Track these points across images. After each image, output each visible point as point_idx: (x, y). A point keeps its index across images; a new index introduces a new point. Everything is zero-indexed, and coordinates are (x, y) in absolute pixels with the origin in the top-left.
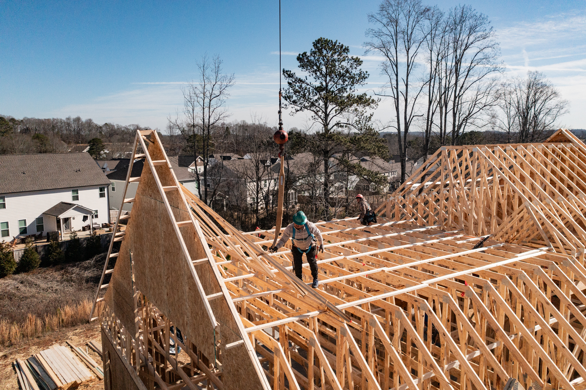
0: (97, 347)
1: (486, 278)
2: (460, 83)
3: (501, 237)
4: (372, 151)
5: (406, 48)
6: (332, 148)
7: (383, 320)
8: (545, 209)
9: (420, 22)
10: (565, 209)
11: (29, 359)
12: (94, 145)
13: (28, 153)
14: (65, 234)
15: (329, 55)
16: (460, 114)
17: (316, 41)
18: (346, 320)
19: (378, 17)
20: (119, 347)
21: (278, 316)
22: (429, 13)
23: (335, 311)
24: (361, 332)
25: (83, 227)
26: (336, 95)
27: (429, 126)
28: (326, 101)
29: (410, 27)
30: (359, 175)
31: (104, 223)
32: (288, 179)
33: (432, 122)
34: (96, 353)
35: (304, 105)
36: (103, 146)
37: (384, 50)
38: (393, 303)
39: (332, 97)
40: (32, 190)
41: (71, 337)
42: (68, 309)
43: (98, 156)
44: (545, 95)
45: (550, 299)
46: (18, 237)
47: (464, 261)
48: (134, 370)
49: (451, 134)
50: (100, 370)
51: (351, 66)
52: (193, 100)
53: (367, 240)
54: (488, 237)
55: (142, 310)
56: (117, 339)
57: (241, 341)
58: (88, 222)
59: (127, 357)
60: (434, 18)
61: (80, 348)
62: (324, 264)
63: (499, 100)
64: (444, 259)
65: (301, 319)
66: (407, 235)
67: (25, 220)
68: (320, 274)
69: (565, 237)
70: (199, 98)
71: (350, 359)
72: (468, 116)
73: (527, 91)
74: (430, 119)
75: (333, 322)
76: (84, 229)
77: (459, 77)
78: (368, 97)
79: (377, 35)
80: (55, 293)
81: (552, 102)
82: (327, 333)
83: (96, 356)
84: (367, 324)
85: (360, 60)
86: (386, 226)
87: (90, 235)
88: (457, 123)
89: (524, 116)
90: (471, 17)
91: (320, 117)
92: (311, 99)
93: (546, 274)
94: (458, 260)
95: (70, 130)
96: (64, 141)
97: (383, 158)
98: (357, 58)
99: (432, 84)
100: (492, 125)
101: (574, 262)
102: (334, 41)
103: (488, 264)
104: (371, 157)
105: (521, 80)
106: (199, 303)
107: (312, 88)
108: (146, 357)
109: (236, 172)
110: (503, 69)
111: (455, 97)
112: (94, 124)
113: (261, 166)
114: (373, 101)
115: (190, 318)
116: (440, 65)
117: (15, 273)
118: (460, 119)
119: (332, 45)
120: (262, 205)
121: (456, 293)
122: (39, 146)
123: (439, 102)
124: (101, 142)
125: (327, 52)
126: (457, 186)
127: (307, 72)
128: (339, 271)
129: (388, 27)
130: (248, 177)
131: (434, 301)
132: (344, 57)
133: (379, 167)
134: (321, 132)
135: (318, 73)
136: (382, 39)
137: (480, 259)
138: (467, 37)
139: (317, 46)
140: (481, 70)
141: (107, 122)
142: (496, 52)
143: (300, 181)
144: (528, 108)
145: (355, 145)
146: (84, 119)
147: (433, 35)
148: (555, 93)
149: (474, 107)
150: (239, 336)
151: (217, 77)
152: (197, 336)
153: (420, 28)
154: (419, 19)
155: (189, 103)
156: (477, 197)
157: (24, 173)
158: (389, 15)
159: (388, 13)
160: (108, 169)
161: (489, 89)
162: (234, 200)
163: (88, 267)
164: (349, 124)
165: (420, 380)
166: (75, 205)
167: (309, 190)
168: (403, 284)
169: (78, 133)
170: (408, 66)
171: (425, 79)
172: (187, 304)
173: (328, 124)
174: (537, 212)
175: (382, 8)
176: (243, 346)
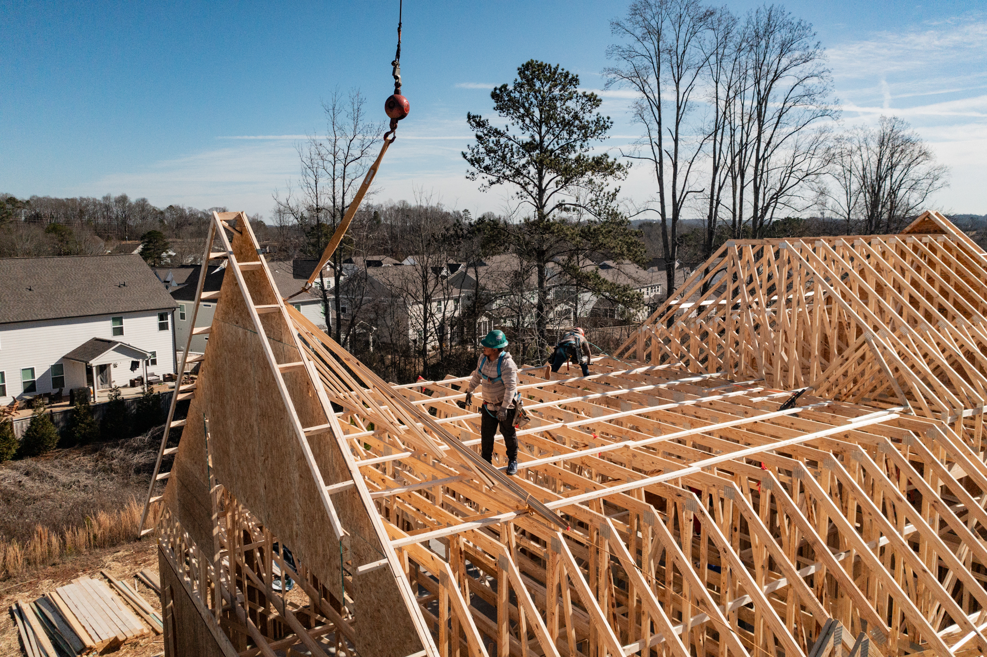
0: (152, 580)
1: (799, 457)
2: (765, 137)
3: (828, 391)
4: (617, 251)
5: (674, 77)
6: (551, 246)
7: (624, 528)
8: (899, 344)
9: (698, 34)
10: (932, 345)
11: (38, 600)
12: (150, 242)
13: (38, 256)
14: (101, 392)
15: (546, 89)
16: (765, 188)
17: (523, 65)
18: (561, 526)
19: (628, 25)
20: (187, 579)
21: (448, 520)
22: (714, 18)
23: (542, 511)
24: (587, 547)
25: (131, 381)
26: (557, 157)
27: (714, 209)
28: (541, 166)
29: (681, 42)
30: (595, 291)
31: (166, 373)
32: (476, 299)
33: (718, 202)
34: (151, 590)
35: (504, 173)
36: (166, 244)
37: (638, 81)
38: (641, 499)
39: (551, 160)
40: (43, 317)
41: (110, 565)
42: (103, 517)
43: (157, 261)
44: (908, 158)
45: (905, 493)
46: (20, 398)
47: (763, 430)
48: (213, 616)
49: (751, 223)
50: (157, 619)
51: (582, 109)
52: (315, 166)
53: (602, 397)
54: (804, 391)
55: (225, 515)
56: (184, 564)
57: (384, 561)
58: (139, 372)
59: (200, 594)
60: (722, 28)
61: (124, 581)
62: (529, 436)
63: (831, 165)
64: (729, 426)
65: (486, 524)
66: (670, 388)
67: (32, 369)
68: (521, 452)
69: (934, 391)
70: (325, 162)
71: (568, 592)
72: (779, 192)
73: (878, 150)
74: (715, 198)
75: (540, 531)
76: (133, 384)
77: (764, 127)
78: (610, 160)
79: (625, 56)
80: (83, 490)
81: (920, 169)
82: (532, 549)
83: (152, 595)
84: (598, 534)
85: (598, 98)
86: (636, 374)
87: (143, 393)
88: (760, 204)
89: (874, 191)
90: (784, 25)
91: (530, 194)
92: (515, 164)
93: (898, 452)
94: (753, 428)
95: (110, 217)
96: (100, 236)
97: (637, 262)
98: (592, 94)
99: (719, 138)
100: (820, 207)
101: (945, 431)
102: (553, 66)
103: (802, 434)
104: (615, 261)
105: (868, 132)
106: (317, 500)
107: (516, 145)
108: (233, 593)
109: (389, 287)
110: (837, 113)
111: (758, 160)
112: (151, 206)
113: (431, 276)
114: (619, 166)
115: (302, 526)
116: (732, 107)
117: (16, 457)
118: (766, 198)
119: (550, 72)
120: (432, 343)
121: (748, 482)
122: (58, 244)
123: (731, 168)
124: (162, 237)
125: (542, 83)
126: (754, 306)
127: (509, 117)
128: (554, 448)
129: (645, 43)
130: (409, 296)
131: (711, 496)
132: (570, 93)
133: (630, 277)
134: (532, 219)
135: (527, 121)
136: (634, 62)
137: (791, 428)
138: (778, 59)
139: (524, 74)
140: (801, 115)
141: (173, 204)
142: (825, 84)
143: (498, 302)
144: (880, 179)
145: (590, 240)
146: (133, 198)
147: (719, 56)
148: (925, 153)
149: (789, 176)
150: (380, 553)
151: (356, 127)
152: (314, 556)
153: (697, 45)
154: (696, 28)
155: (309, 171)
156: (788, 326)
157: (30, 290)
158: (646, 22)
159: (645, 19)
160: (174, 284)
161: (814, 147)
162: (387, 334)
163: (140, 448)
164: (580, 206)
165: (686, 626)
166: (117, 343)
167: (513, 316)
168: (658, 468)
169: (124, 222)
170: (679, 108)
171: (707, 130)
172: (296, 501)
173: (544, 206)
174: (885, 348)
175: (635, 10)
176: (386, 568)
